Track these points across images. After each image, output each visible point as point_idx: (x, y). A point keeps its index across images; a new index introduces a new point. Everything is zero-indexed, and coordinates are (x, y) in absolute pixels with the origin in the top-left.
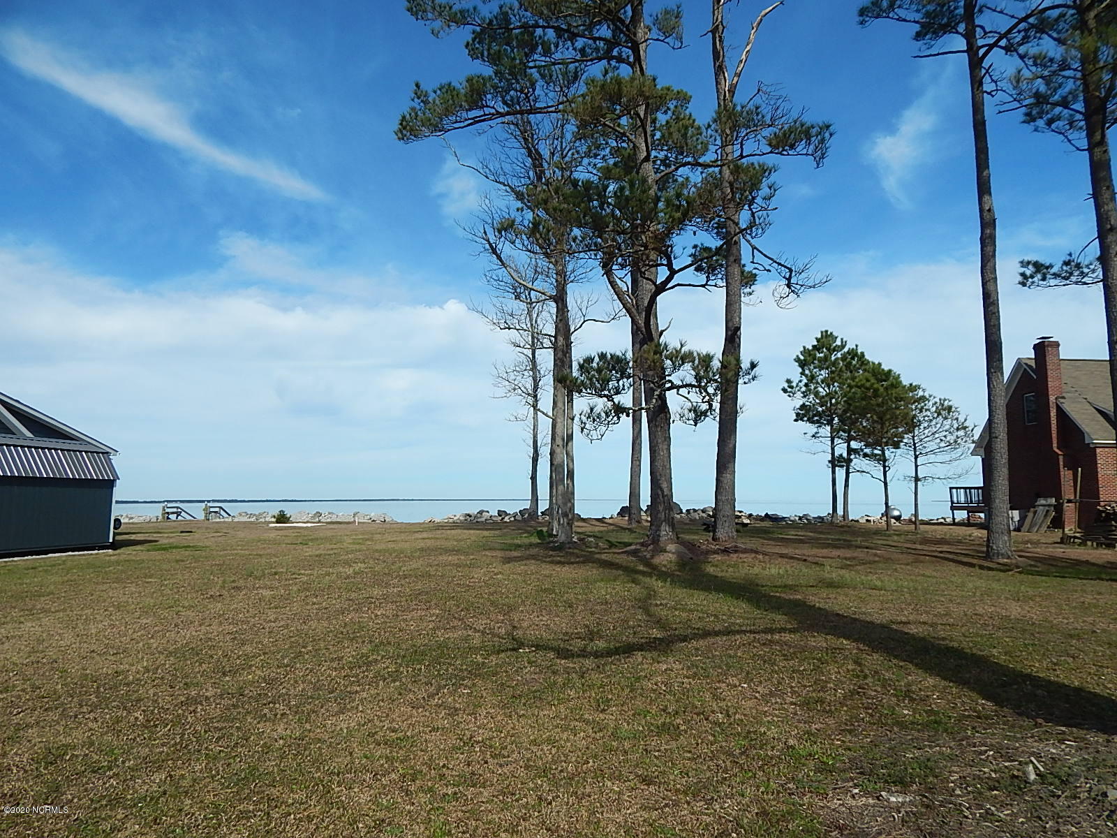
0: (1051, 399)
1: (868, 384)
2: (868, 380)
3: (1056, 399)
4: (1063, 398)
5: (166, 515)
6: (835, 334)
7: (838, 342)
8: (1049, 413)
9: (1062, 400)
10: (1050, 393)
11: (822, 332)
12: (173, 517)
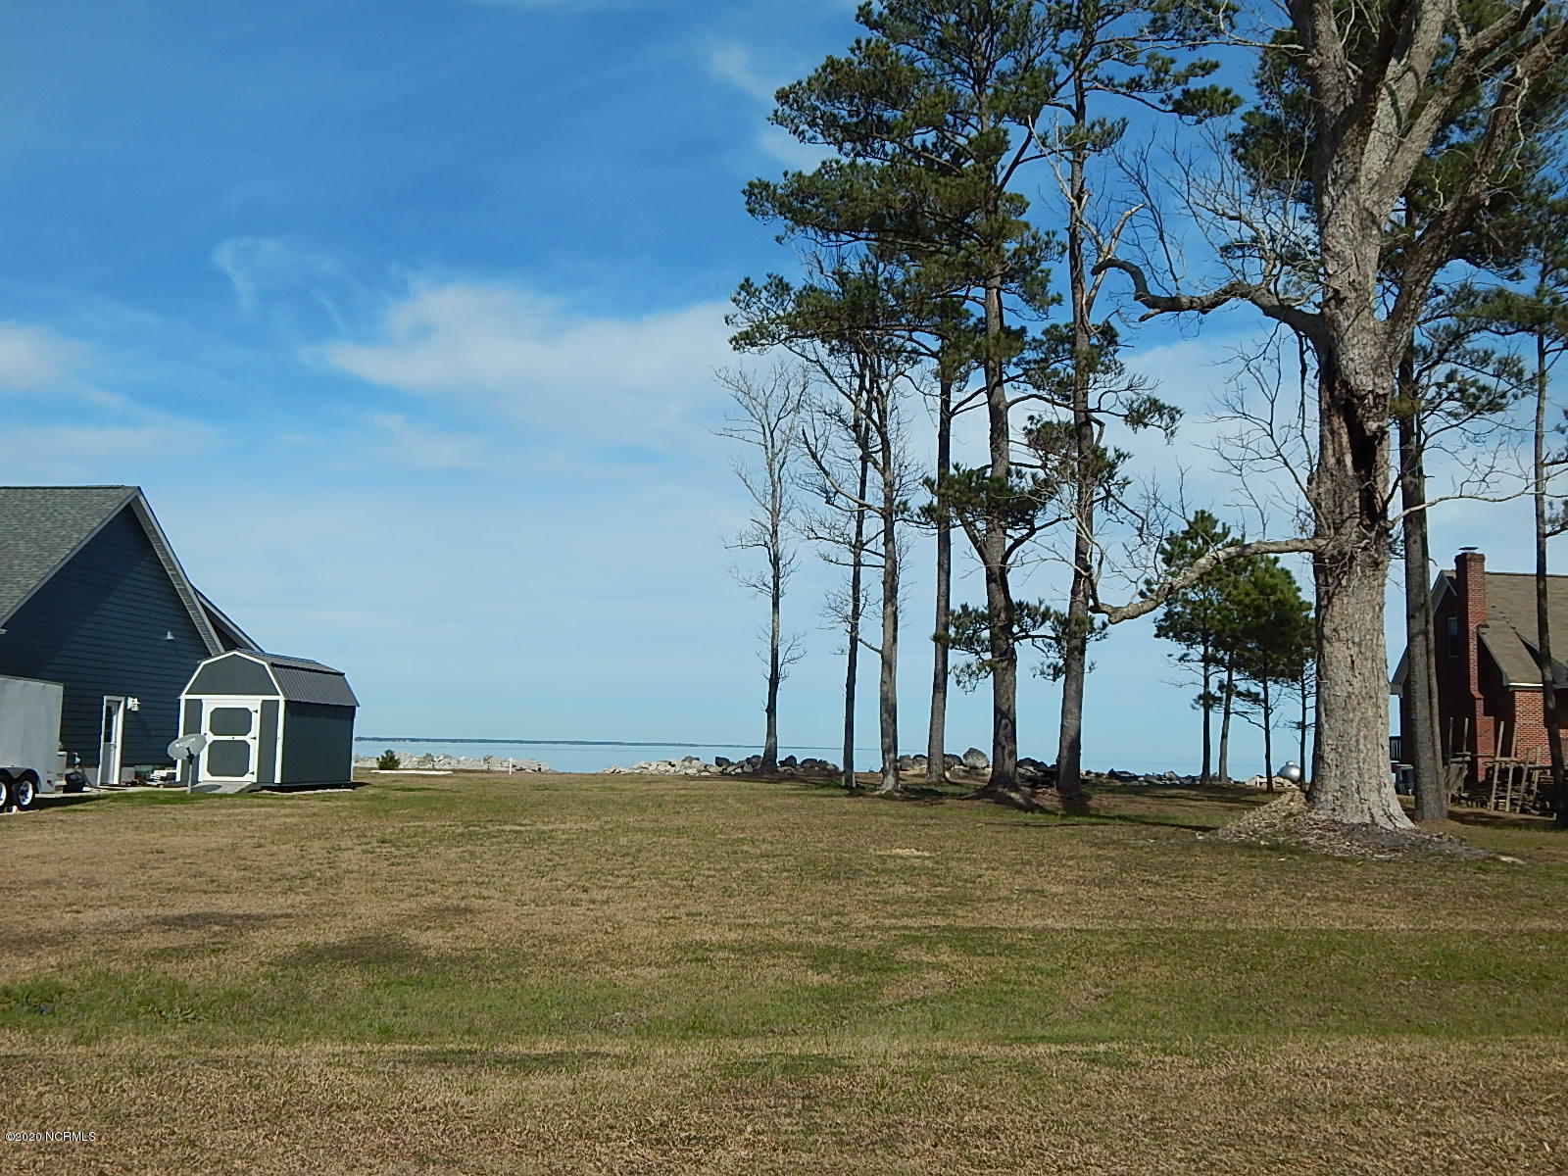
0: (1471, 628)
1: (1247, 601)
2: (1247, 594)
3: (1478, 627)
4: (1486, 626)
6: (1215, 516)
7: (1219, 530)
8: (1468, 645)
9: (1483, 630)
10: (1470, 620)
11: (1197, 513)
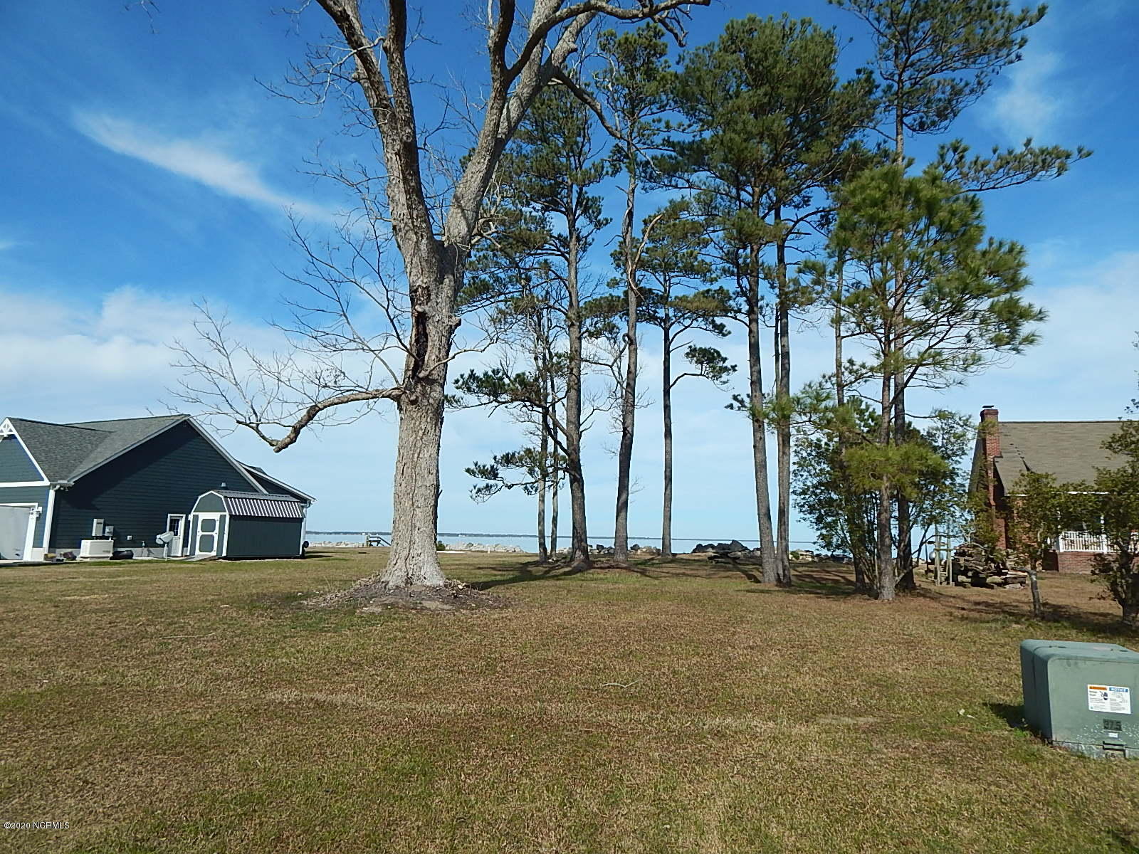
0: (989, 459)
3: (994, 458)
4: (1001, 457)
5: (370, 543)
8: (988, 470)
9: (997, 460)
10: (988, 453)
12: (375, 544)
